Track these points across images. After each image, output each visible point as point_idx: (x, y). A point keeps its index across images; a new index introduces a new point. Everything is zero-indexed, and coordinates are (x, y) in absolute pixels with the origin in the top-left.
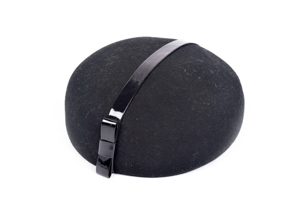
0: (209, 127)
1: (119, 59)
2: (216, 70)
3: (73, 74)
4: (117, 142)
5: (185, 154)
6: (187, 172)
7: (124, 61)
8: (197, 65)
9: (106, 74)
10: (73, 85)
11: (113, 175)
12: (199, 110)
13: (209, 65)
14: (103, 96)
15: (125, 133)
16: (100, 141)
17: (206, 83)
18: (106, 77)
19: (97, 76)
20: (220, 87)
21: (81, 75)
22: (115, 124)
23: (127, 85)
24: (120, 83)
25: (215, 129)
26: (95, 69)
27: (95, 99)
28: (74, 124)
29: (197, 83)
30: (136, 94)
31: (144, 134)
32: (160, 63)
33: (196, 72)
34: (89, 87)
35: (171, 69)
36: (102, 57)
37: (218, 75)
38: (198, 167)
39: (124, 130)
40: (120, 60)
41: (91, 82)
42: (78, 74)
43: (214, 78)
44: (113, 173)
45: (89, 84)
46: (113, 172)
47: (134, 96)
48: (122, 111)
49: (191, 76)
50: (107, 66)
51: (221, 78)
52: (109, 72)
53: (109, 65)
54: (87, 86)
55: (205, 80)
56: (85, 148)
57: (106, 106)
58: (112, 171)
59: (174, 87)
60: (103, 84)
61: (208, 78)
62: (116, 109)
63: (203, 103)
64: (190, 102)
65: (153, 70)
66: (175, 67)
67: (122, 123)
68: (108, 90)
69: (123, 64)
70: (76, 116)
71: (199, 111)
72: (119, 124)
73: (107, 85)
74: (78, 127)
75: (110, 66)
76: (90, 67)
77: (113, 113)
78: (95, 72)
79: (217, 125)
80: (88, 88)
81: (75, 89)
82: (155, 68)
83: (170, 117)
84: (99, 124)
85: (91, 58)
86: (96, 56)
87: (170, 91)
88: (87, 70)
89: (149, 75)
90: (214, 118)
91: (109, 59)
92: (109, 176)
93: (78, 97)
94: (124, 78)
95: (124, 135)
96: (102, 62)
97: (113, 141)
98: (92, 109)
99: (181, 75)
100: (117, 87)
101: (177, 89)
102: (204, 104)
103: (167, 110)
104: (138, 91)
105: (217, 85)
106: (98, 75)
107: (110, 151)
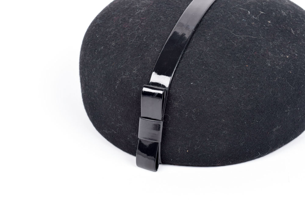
0: (293, 88)
1: (153, 4)
2: (288, 11)
3: (88, 31)
4: (165, 119)
5: (263, 129)
6: (265, 155)
7: (161, 6)
8: (263, 5)
9: (138, 25)
10: (91, 45)
11: (160, 166)
12: (277, 65)
13: (278, 4)
14: (139, 55)
15: (176, 104)
16: (140, 119)
17: (279, 29)
18: (138, 29)
19: (125, 29)
20: (298, 34)
21: (101, 30)
22: (161, 92)
23: (171, 37)
24: (161, 35)
25: (300, 92)
26: (121, 20)
27: (127, 59)
28: (98, 99)
29: (267, 29)
30: (186, 49)
31: (203, 104)
32: (212, 5)
33: (264, 14)
34: (117, 44)
35: (229, 12)
36: (128, 4)
37: (293, 17)
38: (280, 147)
39: (174, 100)
40: (155, 4)
41: (118, 37)
42: (96, 29)
43: (288, 21)
44: (160, 164)
45: (116, 41)
46: (161, 162)
47: (184, 52)
48: (168, 75)
49: (258, 20)
50: (138, 14)
51: (297, 20)
52: (142, 22)
53: (140, 12)
54: (113, 44)
55: (277, 25)
56: (116, 131)
57: (145, 68)
58: (159, 161)
59: (239, 35)
60: (137, 38)
61: (281, 21)
62: (160, 72)
63: (280, 56)
64: (263, 56)
65: (205, 14)
66: (235, 8)
67: (170, 91)
68: (145, 46)
69: (160, 9)
70: (101, 87)
71: (277, 67)
72: (166, 92)
73: (143, 39)
74: (104, 102)
75: (141, 14)
76: (113, 18)
77: (155, 78)
78: (121, 23)
79: (303, 86)
80: (114, 46)
81: (94, 49)
82: (207, 11)
83: (239, 77)
84: (136, 95)
85: (111, 8)
86: (118, 4)
87: (234, 41)
88: (109, 22)
89: (201, 21)
90: (298, 76)
91: (139, 5)
92: (156, 168)
93: (101, 60)
94: (165, 28)
95: (174, 107)
96: (129, 10)
97: (160, 118)
98: (124, 75)
99: (244, 19)
100: (156, 40)
101: (243, 38)
102: (282, 57)
103: (233, 68)
104: (188, 44)
105: (294, 30)
106: (127, 27)
107: (156, 132)
